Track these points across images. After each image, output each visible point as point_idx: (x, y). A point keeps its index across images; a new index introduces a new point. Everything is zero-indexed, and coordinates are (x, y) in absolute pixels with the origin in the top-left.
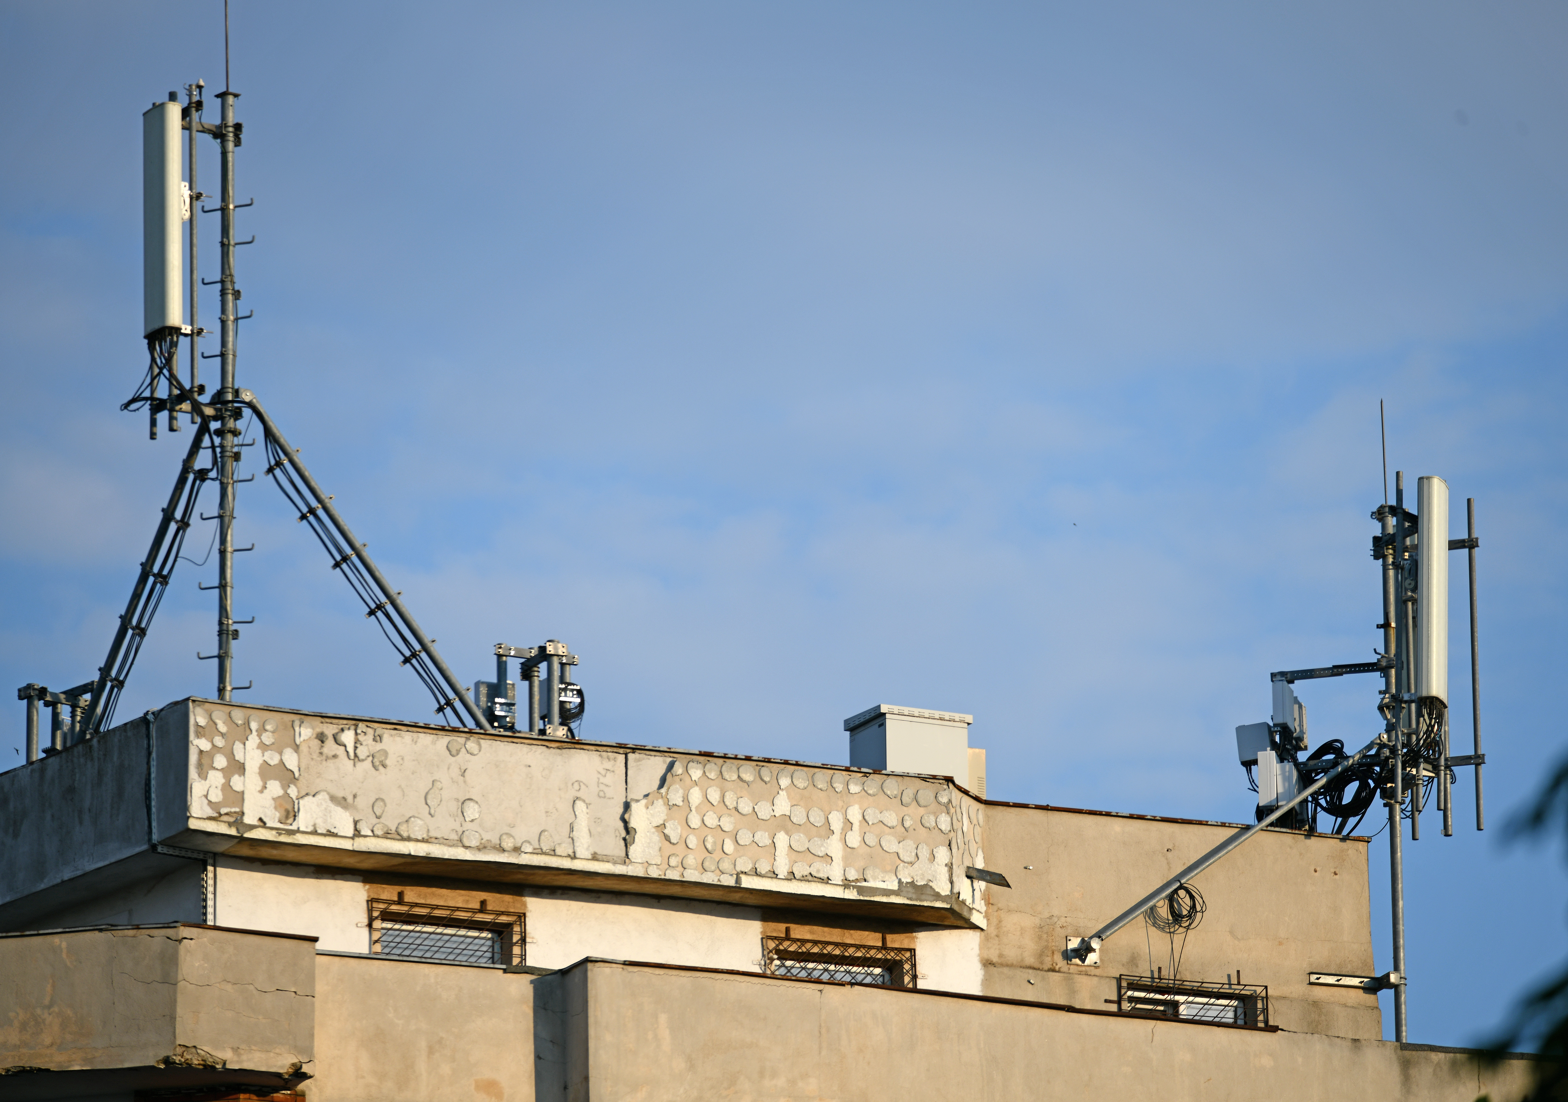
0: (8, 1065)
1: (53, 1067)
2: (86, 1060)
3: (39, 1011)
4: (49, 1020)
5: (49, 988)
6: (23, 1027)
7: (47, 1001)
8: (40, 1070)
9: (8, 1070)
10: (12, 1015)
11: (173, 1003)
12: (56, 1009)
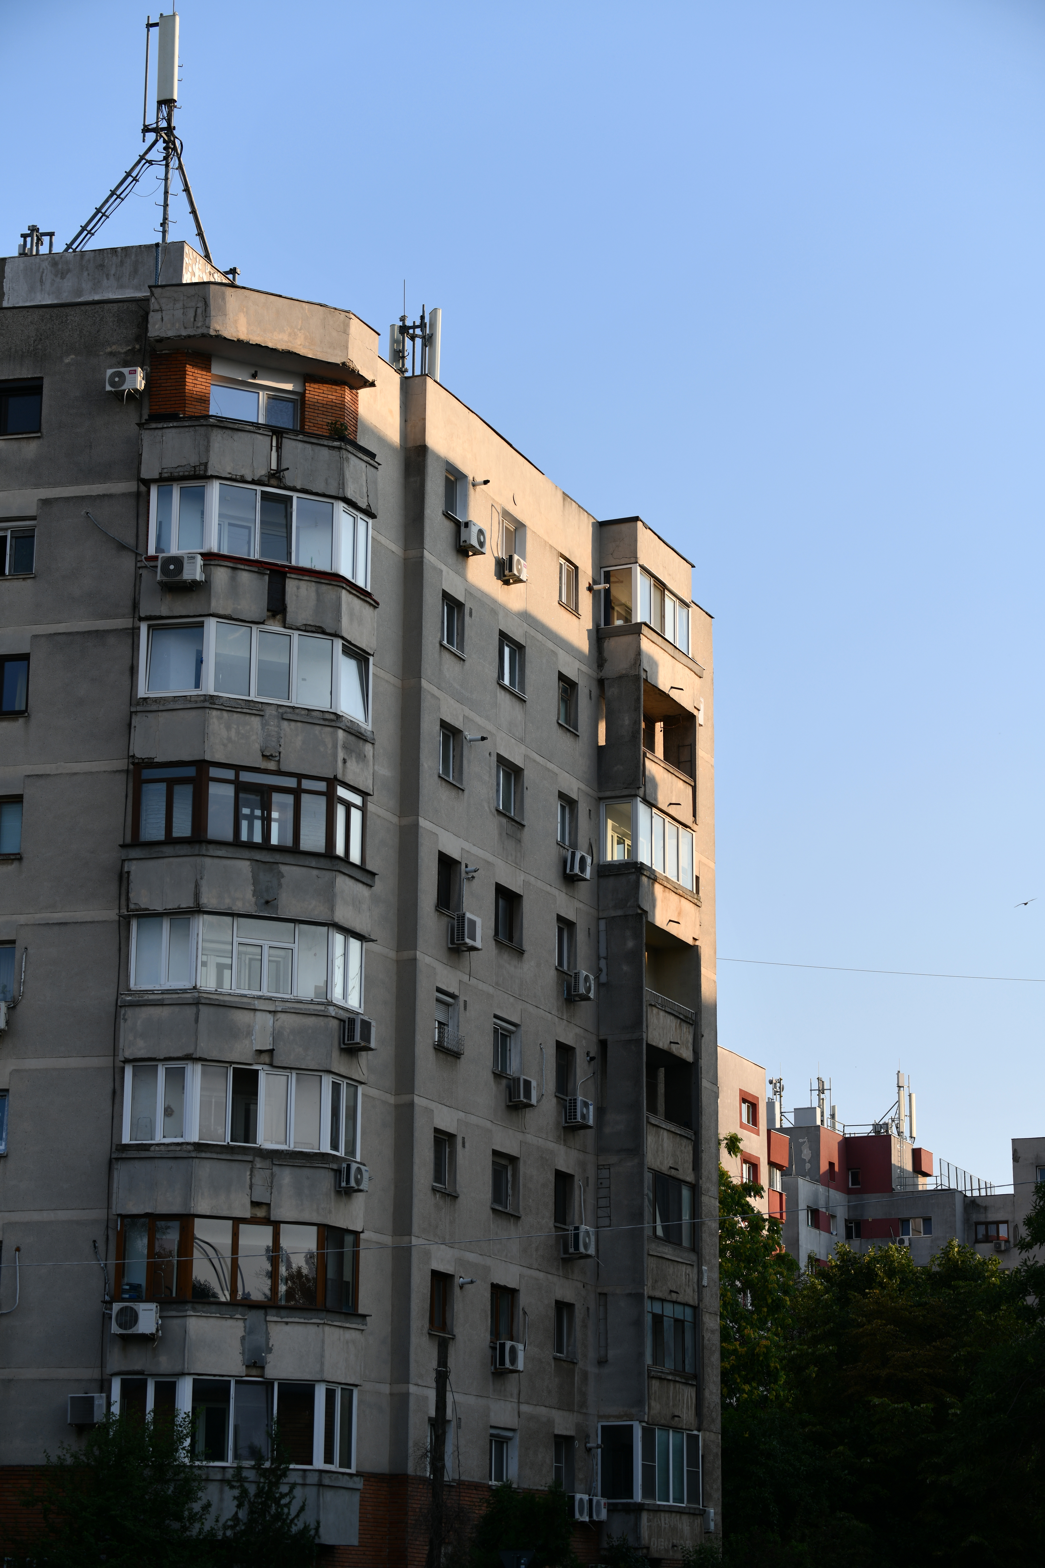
0: (284, 348)
1: (301, 354)
2: (313, 354)
3: (296, 330)
4: (300, 335)
5: (300, 322)
6: (290, 335)
7: (299, 327)
8: (295, 353)
9: (283, 350)
10: (285, 329)
11: (347, 342)
12: (302, 331)
